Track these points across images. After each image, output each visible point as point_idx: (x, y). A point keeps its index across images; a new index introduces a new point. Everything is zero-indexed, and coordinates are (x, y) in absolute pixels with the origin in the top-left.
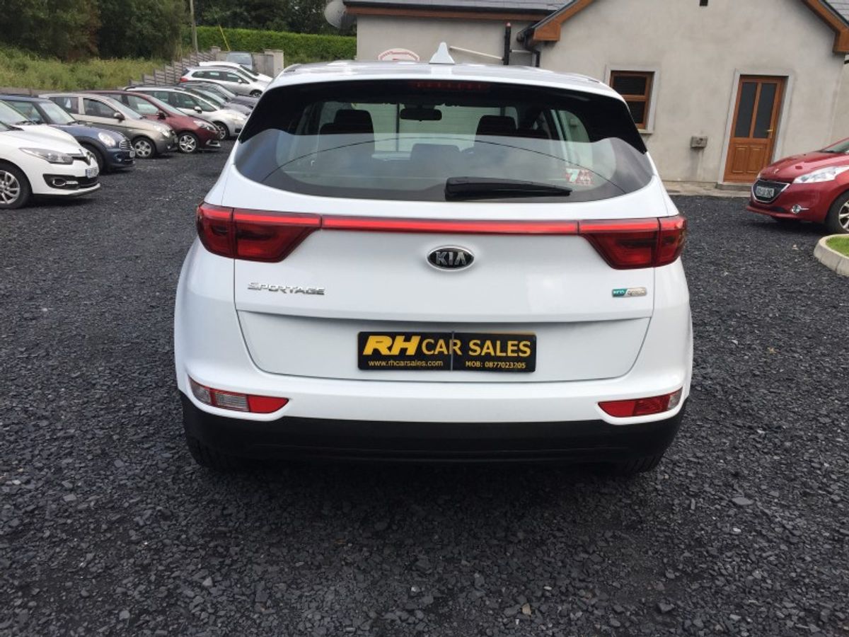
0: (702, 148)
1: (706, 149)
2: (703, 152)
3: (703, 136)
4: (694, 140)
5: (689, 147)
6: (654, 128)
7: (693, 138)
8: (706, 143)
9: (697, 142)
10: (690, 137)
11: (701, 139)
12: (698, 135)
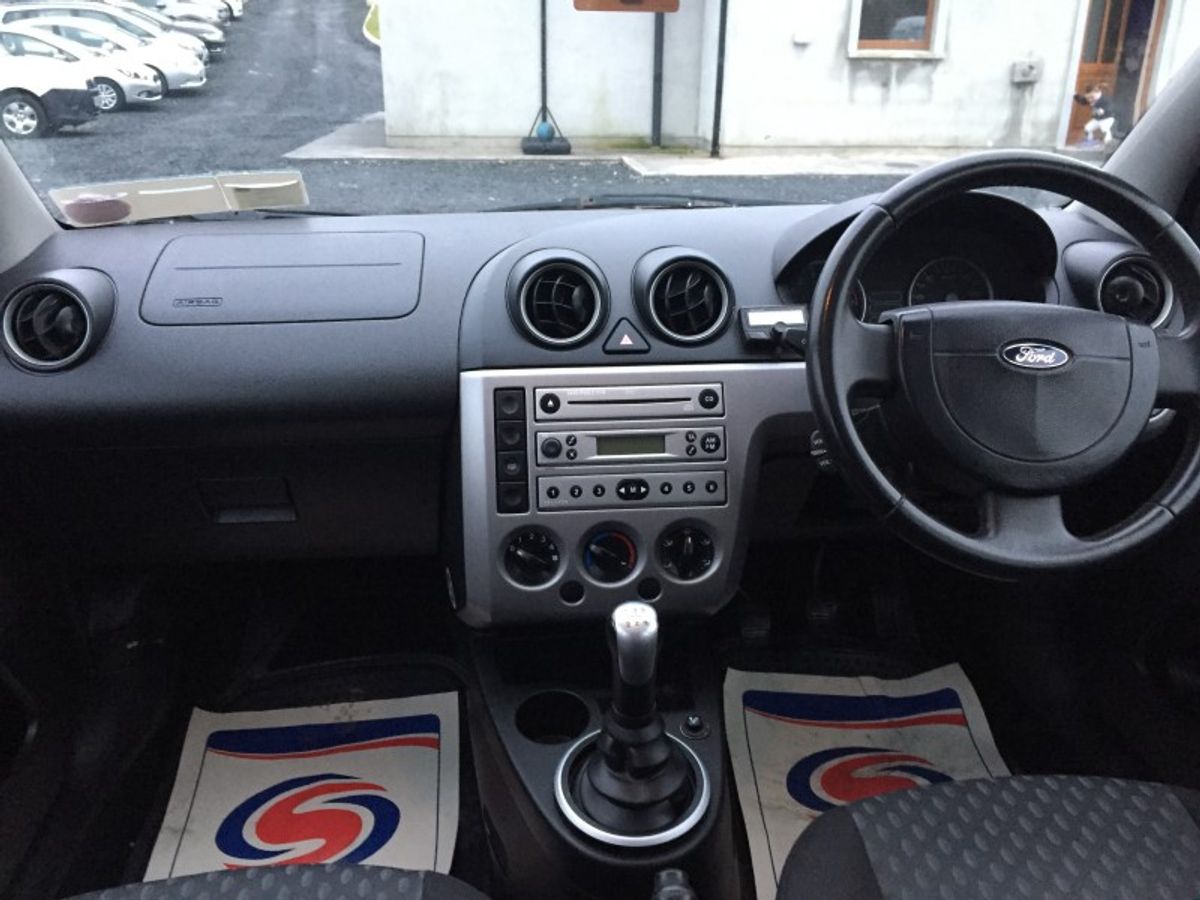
0: (1030, 84)
1: (1037, 86)
2: (1032, 91)
3: (1033, 60)
4: (1018, 68)
5: (1006, 80)
6: (947, 47)
7: (1014, 65)
8: (1040, 74)
9: (1024, 74)
10: (1010, 63)
11: (1031, 68)
12: (1023, 60)
